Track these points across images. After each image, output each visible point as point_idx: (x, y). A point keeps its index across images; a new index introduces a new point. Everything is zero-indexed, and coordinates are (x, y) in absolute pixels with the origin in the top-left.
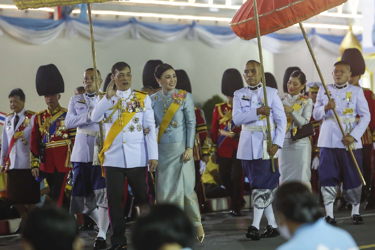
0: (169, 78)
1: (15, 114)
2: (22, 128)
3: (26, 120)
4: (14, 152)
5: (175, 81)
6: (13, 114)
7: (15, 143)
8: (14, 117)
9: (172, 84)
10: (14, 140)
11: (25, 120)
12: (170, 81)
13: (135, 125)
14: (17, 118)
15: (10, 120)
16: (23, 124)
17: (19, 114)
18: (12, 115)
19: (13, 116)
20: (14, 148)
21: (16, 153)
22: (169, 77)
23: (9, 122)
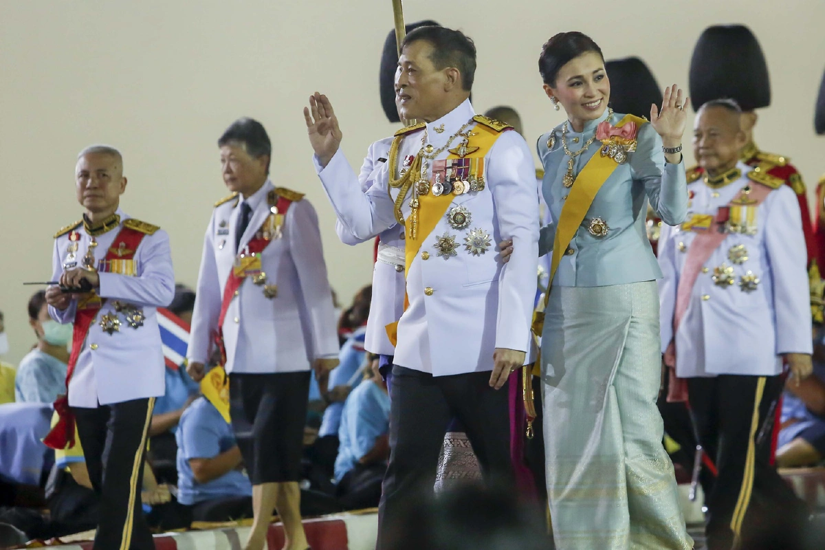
0: (579, 84)
1: (241, 199)
2: (258, 244)
3: (272, 217)
4: (236, 320)
5: (602, 92)
6: (237, 197)
7: (237, 292)
8: (238, 210)
9: (593, 104)
10: (236, 281)
11: (268, 219)
12: (585, 96)
13: (458, 236)
14: (247, 211)
15: (226, 219)
16: (261, 230)
17: (251, 201)
18: (234, 202)
19: (236, 206)
20: (234, 306)
21: (241, 322)
22: (579, 81)
23: (223, 224)
